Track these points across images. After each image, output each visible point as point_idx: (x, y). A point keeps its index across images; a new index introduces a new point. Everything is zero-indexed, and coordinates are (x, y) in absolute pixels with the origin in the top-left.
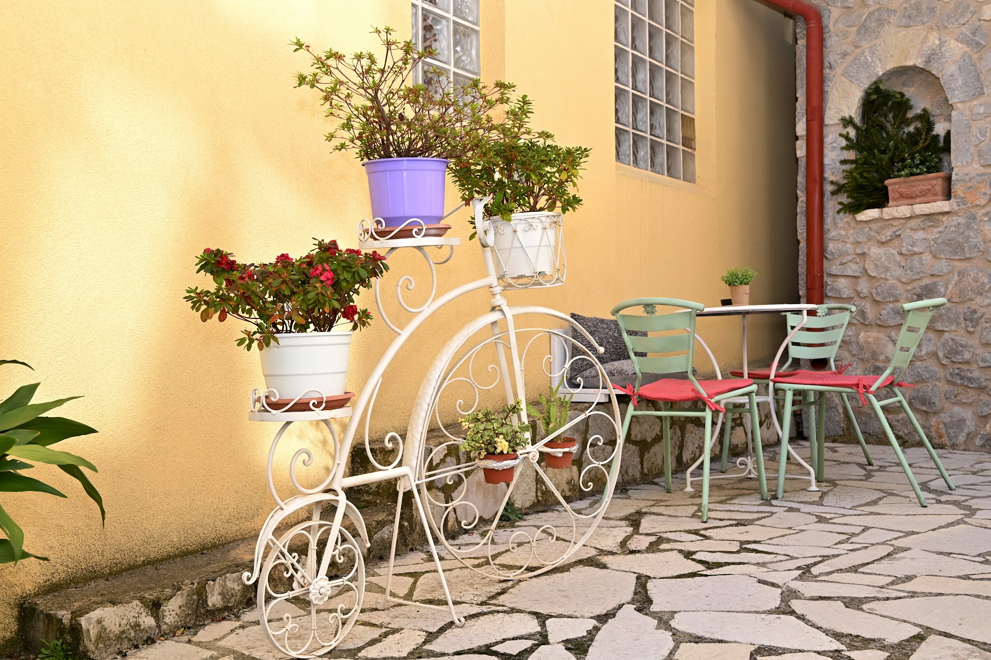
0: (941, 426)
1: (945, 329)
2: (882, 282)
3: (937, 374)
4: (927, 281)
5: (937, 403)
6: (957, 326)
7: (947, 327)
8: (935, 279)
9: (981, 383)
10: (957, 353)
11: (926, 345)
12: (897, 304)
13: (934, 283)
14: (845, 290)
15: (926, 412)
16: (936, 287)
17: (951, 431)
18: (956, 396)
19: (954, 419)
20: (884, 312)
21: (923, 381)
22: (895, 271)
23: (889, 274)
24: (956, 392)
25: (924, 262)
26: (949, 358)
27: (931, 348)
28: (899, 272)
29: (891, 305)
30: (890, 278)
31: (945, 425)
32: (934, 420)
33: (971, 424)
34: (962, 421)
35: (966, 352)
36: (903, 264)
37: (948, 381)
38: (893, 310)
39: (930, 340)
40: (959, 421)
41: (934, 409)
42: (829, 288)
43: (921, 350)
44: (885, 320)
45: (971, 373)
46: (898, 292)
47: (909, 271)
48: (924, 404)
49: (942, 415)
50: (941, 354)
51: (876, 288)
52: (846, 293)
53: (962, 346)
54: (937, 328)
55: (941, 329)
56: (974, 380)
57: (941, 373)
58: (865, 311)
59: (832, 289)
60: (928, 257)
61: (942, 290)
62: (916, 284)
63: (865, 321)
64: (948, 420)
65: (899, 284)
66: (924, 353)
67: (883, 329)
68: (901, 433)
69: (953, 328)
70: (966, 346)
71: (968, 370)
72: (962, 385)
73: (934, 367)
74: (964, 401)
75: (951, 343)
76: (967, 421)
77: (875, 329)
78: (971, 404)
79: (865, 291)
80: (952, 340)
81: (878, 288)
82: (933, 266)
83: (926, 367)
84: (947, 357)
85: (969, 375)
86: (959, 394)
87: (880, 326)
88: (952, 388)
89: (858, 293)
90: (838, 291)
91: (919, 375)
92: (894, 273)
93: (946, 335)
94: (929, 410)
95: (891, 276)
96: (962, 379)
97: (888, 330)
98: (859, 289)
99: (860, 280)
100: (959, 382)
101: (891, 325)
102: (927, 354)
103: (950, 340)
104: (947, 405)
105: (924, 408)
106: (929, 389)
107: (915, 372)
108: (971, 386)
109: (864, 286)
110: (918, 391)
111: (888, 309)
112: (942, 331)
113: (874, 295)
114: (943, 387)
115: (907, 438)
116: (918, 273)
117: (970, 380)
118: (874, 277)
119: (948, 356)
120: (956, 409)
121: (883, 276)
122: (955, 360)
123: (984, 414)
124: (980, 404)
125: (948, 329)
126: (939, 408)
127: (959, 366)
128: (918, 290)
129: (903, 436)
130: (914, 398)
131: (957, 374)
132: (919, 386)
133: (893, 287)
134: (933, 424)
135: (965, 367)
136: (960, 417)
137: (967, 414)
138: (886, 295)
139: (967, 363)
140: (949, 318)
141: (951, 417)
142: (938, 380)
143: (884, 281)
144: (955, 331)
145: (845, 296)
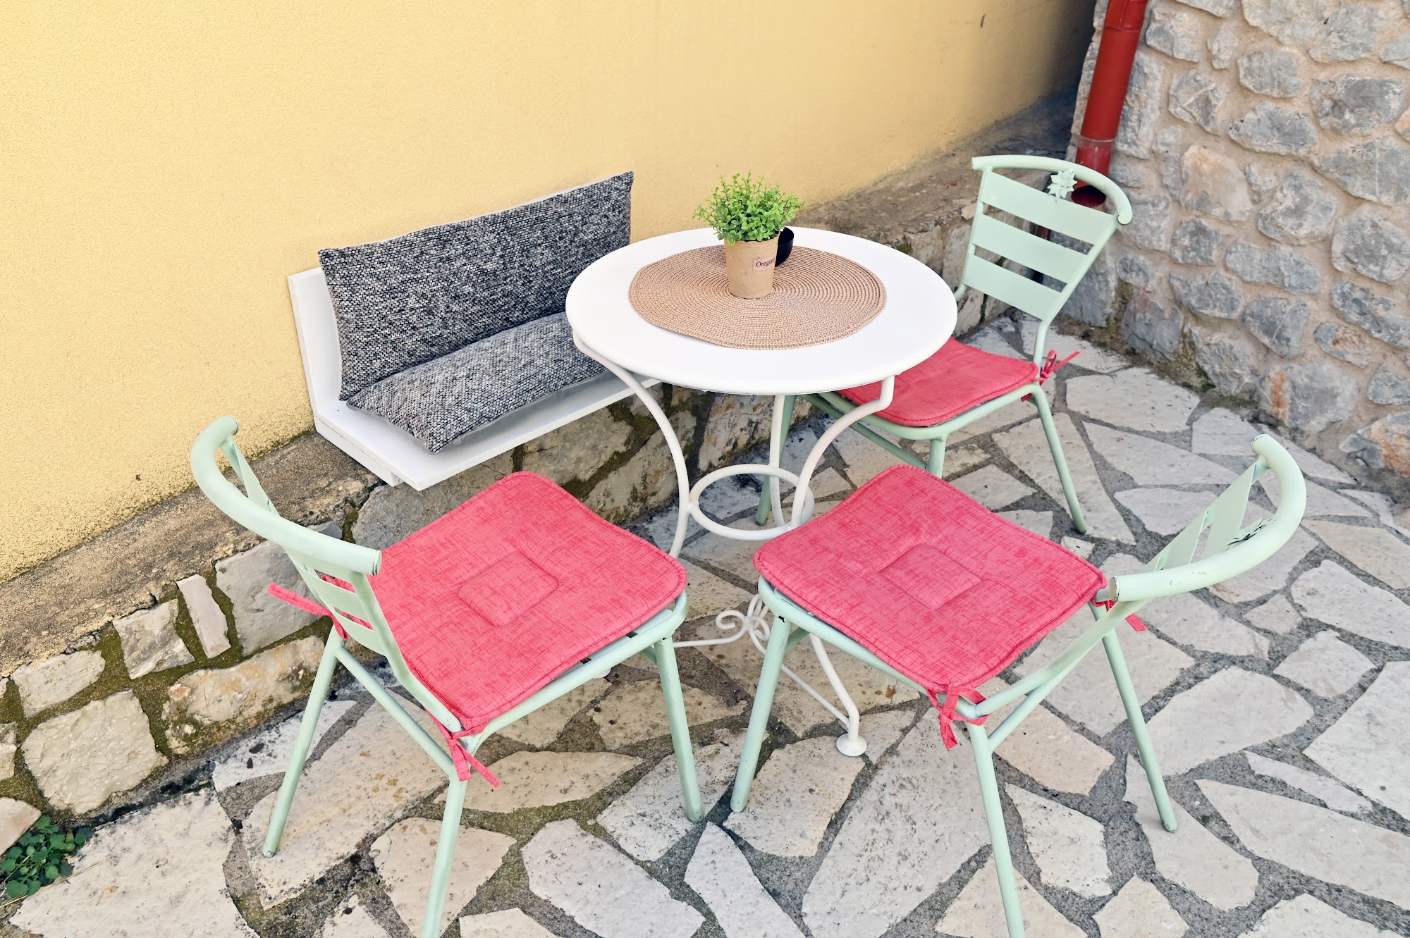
0: (1287, 385)
1: (1368, 197)
2: (1269, 43)
3: (1315, 283)
4: (1366, 72)
5: (1294, 342)
6: (1397, 198)
7: (1374, 193)
8: (1389, 74)
9: (1399, 337)
10: (1373, 257)
11: (1315, 216)
12: (1282, 105)
13: (1382, 84)
14: (1186, 41)
15: (1268, 349)
16: (1382, 95)
17: (1302, 405)
18: (1336, 342)
19: (1315, 385)
20: (1250, 116)
21: (1282, 287)
22: (1304, 26)
23: (1288, 32)
24: (1340, 334)
25: (1377, 24)
26: (1352, 262)
27: (1324, 228)
28: (1311, 31)
29: (1270, 106)
30: (1286, 40)
31: (1294, 387)
32: (1277, 368)
33: (1344, 408)
34: (1332, 395)
35: (1394, 264)
36: (1326, 14)
37: (1333, 308)
38: (1271, 116)
39: (1326, 209)
40: (1323, 392)
41: (1285, 350)
42: (1154, 26)
43: (1300, 225)
44: (1247, 136)
45: (1387, 309)
46: (1294, 81)
47: (1334, 38)
48: (1268, 333)
49: (1296, 366)
50: (1338, 247)
51: (1250, 58)
52: (1186, 48)
53: (1390, 247)
54: (1349, 189)
55: (1360, 194)
56: (1387, 326)
57: (1325, 285)
58: (1214, 102)
59: (1160, 31)
60: (1392, 13)
61: (1395, 105)
62: (1340, 73)
63: (1207, 123)
64: (1302, 381)
65: (1303, 59)
66: (1303, 232)
67: (1238, 151)
68: (1206, 368)
69: (1385, 199)
70: (1399, 251)
71: (1383, 301)
72: (1357, 324)
73: (1315, 268)
74: (1350, 358)
75: (1368, 230)
76: (1339, 399)
77: (1223, 145)
78: (1361, 369)
79: (1225, 56)
80: (1375, 226)
81: (1255, 59)
82: (1394, 40)
83: (1298, 263)
84: (1348, 259)
85: (1380, 311)
86: (1345, 340)
87: (1233, 142)
88: (1334, 322)
89: (1210, 58)
90: (1170, 39)
91: (1278, 273)
92: (1299, 31)
93: (1365, 211)
94: (1273, 348)
95: (1292, 37)
96: (1362, 314)
97: (1249, 157)
98: (1215, 47)
99: (1225, 25)
100: (1354, 317)
101: (1257, 149)
102: (1310, 236)
103: (1368, 224)
104: (1313, 351)
105: (1266, 340)
106: (1288, 308)
107: (1273, 265)
108: (1377, 335)
109: (1226, 44)
110: (1266, 303)
111: (1261, 113)
112: (1360, 200)
113: (1242, 73)
114: (1318, 313)
115: (1214, 380)
116: (1355, 47)
117: (1378, 322)
118: (1255, 28)
119: (1352, 257)
120: (1328, 368)
121: (1273, 30)
122: (1364, 272)
123: (1378, 401)
124: (1379, 376)
125: (1374, 198)
126: (1294, 352)
127: (1366, 285)
128: (1340, 92)
129: (1210, 374)
130: (1252, 315)
131: (1356, 301)
132: (1270, 294)
133: (1288, 65)
134: (1272, 375)
135: (1378, 292)
136: (1329, 385)
137: (1346, 387)
138: (1267, 79)
139: (1388, 286)
140: (1385, 177)
141: (1311, 379)
142: (1314, 296)
143: (1273, 44)
144: (1389, 207)
145: (1181, 56)
